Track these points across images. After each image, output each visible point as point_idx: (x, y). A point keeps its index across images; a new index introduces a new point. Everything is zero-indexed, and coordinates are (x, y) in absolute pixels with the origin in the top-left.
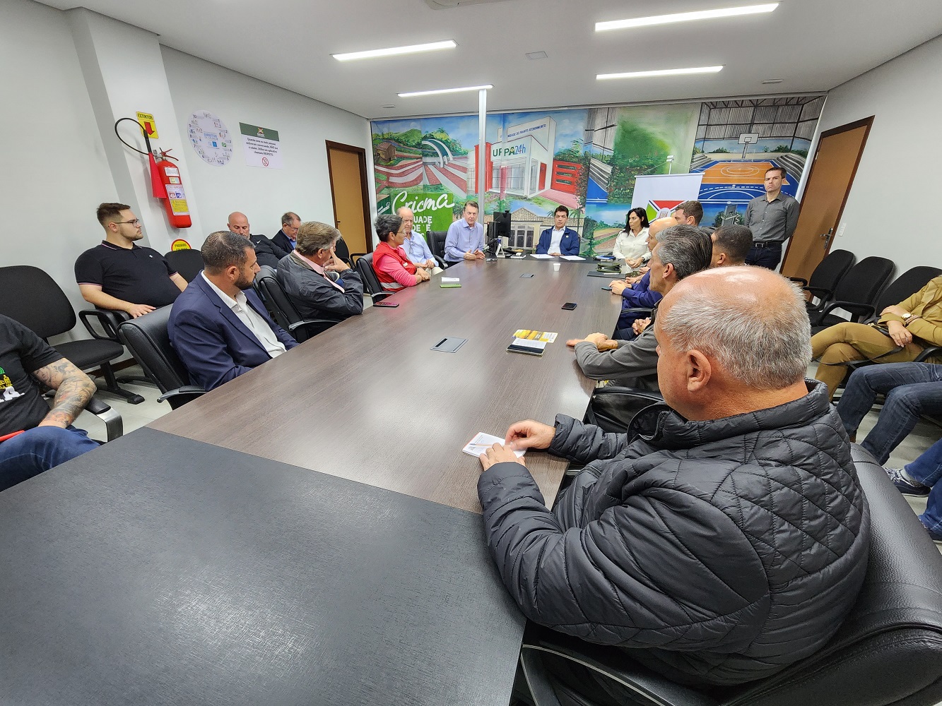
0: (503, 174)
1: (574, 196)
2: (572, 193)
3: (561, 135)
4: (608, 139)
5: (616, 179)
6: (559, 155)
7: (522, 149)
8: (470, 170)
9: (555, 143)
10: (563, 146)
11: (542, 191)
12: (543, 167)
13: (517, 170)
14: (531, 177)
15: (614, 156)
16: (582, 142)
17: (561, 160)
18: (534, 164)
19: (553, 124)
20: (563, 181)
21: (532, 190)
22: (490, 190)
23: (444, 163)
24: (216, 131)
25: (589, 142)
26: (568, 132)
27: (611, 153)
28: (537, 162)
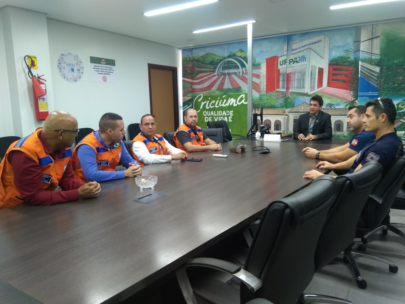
0: (288, 78)
1: (348, 91)
2: (347, 89)
3: (334, 46)
4: (374, 47)
5: (384, 76)
6: (334, 61)
7: (303, 59)
8: (262, 76)
9: (330, 53)
10: (336, 54)
11: (320, 89)
12: (321, 71)
13: (300, 74)
14: (311, 79)
15: (381, 59)
16: (351, 50)
17: (335, 65)
18: (313, 69)
19: (327, 39)
20: (338, 80)
21: (312, 88)
22: (278, 90)
23: (243, 72)
24: (74, 62)
25: (358, 50)
26: (340, 44)
27: (378, 57)
28: (315, 67)
